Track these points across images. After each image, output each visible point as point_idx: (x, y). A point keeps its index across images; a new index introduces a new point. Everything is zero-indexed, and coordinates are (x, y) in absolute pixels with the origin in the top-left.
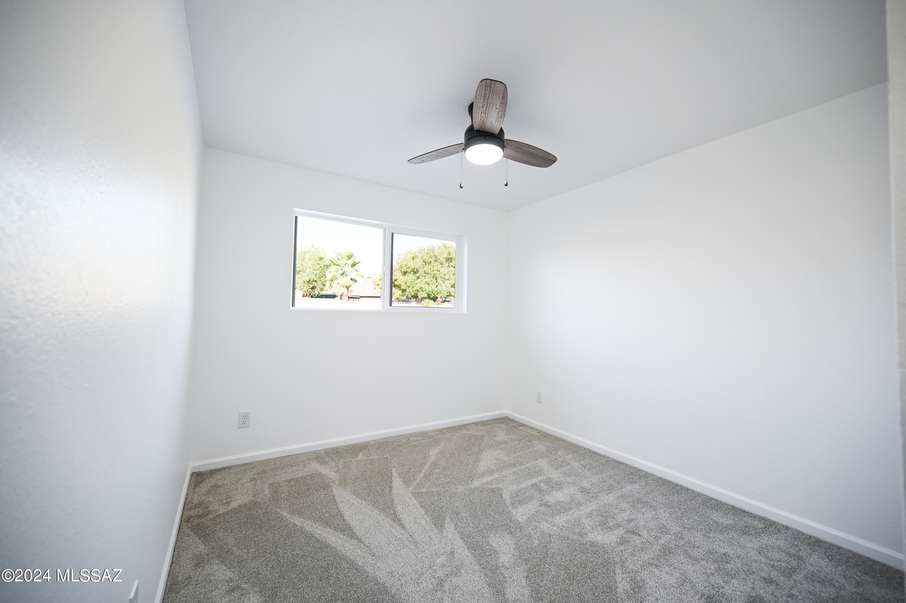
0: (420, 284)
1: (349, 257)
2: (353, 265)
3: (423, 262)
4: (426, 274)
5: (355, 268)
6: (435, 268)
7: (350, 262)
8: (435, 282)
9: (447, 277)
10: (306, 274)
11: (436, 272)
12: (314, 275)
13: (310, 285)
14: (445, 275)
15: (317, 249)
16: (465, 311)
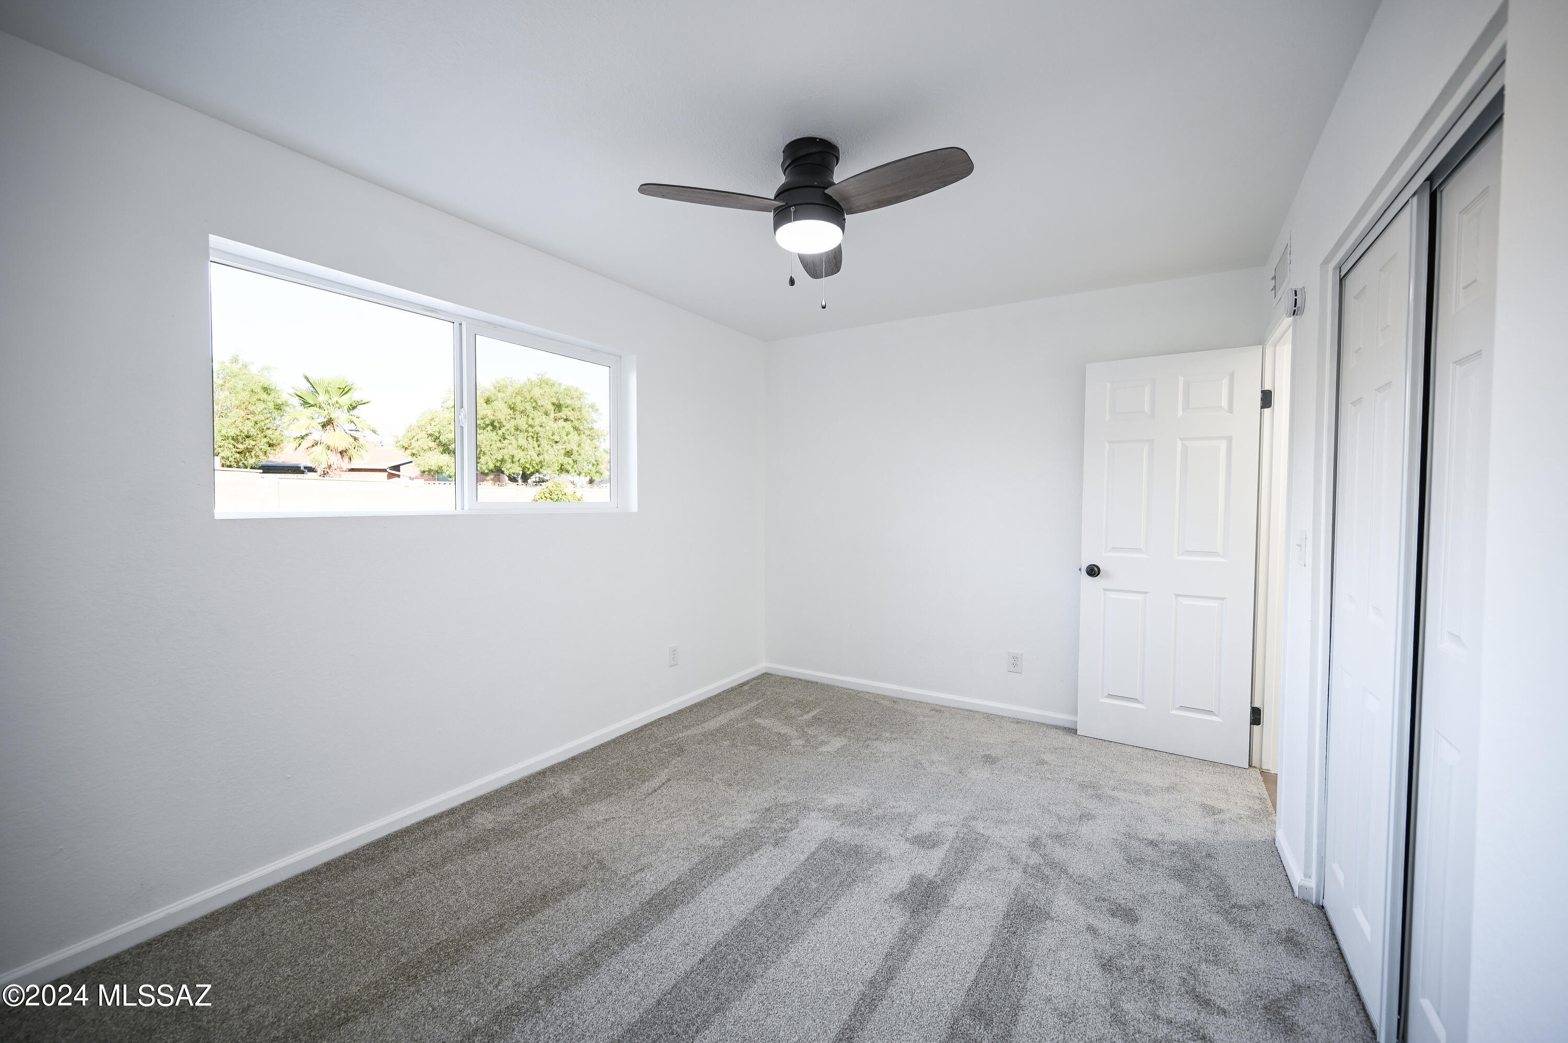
0: (510, 449)
1: (344, 391)
2: (353, 407)
3: (509, 410)
4: (518, 432)
5: (355, 412)
6: (537, 422)
7: (345, 400)
8: (536, 445)
9: (556, 438)
10: (229, 421)
11: (538, 429)
12: (250, 424)
13: (238, 446)
14: (553, 434)
15: (245, 366)
16: (634, 507)
